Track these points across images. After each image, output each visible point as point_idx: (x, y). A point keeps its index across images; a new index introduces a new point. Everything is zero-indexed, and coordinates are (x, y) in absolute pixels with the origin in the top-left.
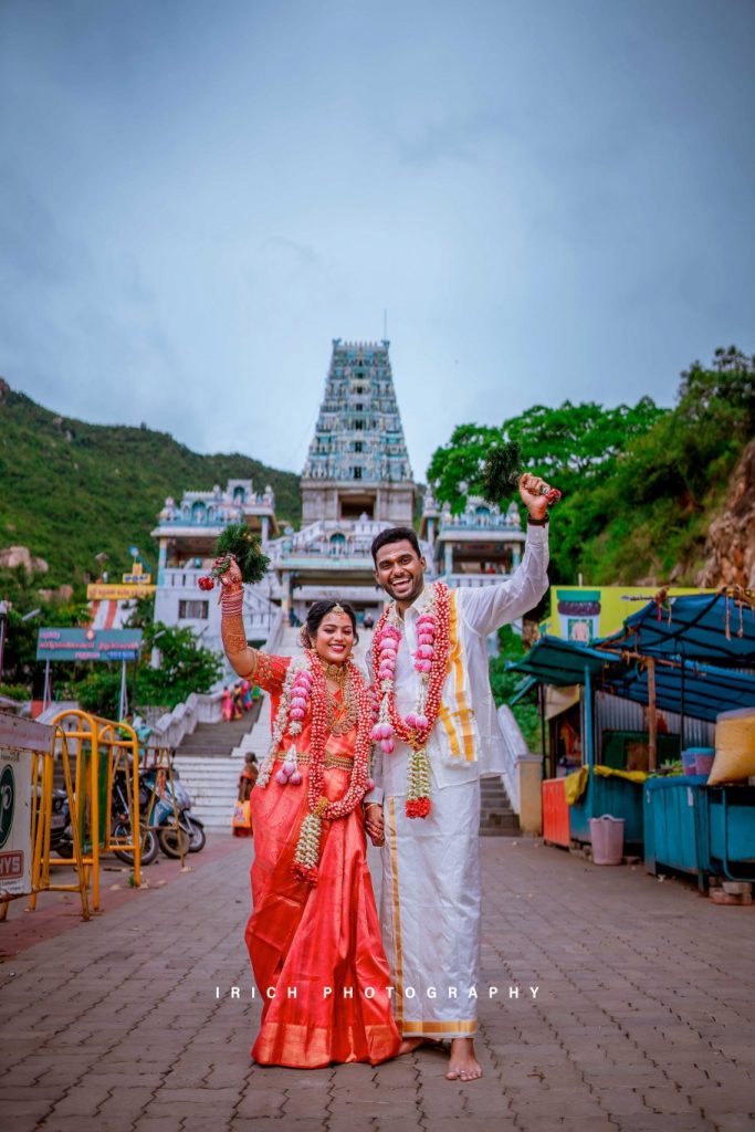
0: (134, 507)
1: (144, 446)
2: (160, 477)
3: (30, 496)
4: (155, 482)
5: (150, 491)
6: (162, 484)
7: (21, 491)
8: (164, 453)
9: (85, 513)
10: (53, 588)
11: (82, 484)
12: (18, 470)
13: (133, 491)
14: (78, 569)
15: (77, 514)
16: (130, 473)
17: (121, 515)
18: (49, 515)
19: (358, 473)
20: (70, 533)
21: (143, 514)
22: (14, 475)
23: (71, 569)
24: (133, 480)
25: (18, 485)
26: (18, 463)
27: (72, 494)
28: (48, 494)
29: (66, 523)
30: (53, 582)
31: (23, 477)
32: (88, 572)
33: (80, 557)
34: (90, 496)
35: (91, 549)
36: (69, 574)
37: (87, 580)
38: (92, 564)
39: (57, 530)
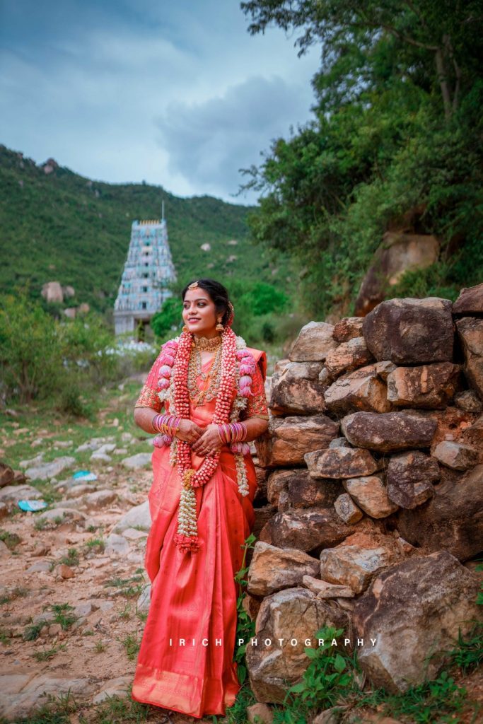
1: (145, 196)
3: (68, 241)
7: (64, 237)
8: (158, 200)
9: (103, 248)
10: (76, 306)
11: (104, 227)
12: (61, 223)
14: (96, 289)
15: (98, 250)
16: (136, 216)
18: (81, 252)
19: (144, 305)
20: (93, 264)
22: (59, 227)
23: (91, 289)
25: (61, 234)
26: (61, 219)
27: (96, 235)
28: (80, 238)
29: (91, 256)
30: (75, 302)
31: (64, 228)
32: (102, 290)
33: (98, 281)
34: (107, 235)
35: (107, 273)
36: (90, 294)
37: (102, 296)
38: (106, 284)
39: (85, 263)
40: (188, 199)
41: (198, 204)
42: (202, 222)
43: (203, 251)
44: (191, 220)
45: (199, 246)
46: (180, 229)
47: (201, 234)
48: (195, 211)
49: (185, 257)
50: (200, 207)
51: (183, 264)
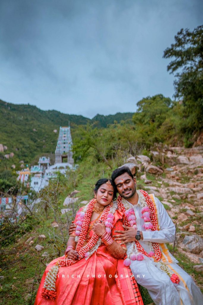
0: (27, 128)
1: (29, 110)
2: (34, 118)
4: (32, 119)
5: (31, 122)
6: (34, 120)
8: (34, 111)
9: (15, 131)
10: (9, 154)
11: (13, 122)
13: (27, 123)
14: (15, 147)
15: (13, 131)
16: (25, 118)
17: (24, 130)
18: (6, 132)
20: (12, 137)
21: (29, 129)
23: (13, 147)
24: (27, 119)
27: (11, 126)
28: (5, 126)
29: (10, 134)
30: (8, 152)
32: (17, 148)
33: (15, 144)
34: (16, 126)
35: (17, 141)
36: (12, 149)
37: (17, 150)
38: (18, 145)
39: (8, 137)
40: (46, 111)
41: (50, 113)
42: (52, 121)
43: (54, 133)
44: (48, 120)
45: (53, 130)
46: (44, 123)
47: (52, 126)
48: (49, 116)
49: (47, 135)
50: (51, 115)
51: (47, 138)
